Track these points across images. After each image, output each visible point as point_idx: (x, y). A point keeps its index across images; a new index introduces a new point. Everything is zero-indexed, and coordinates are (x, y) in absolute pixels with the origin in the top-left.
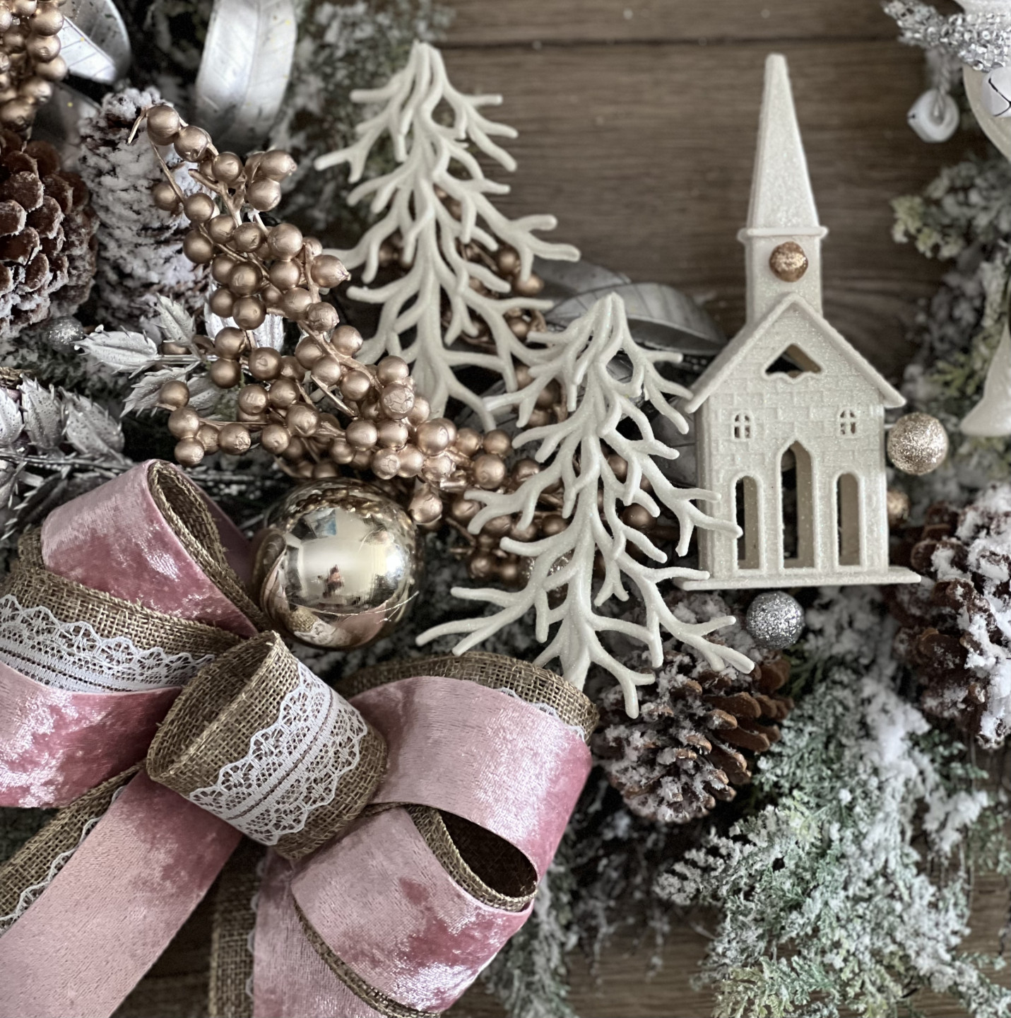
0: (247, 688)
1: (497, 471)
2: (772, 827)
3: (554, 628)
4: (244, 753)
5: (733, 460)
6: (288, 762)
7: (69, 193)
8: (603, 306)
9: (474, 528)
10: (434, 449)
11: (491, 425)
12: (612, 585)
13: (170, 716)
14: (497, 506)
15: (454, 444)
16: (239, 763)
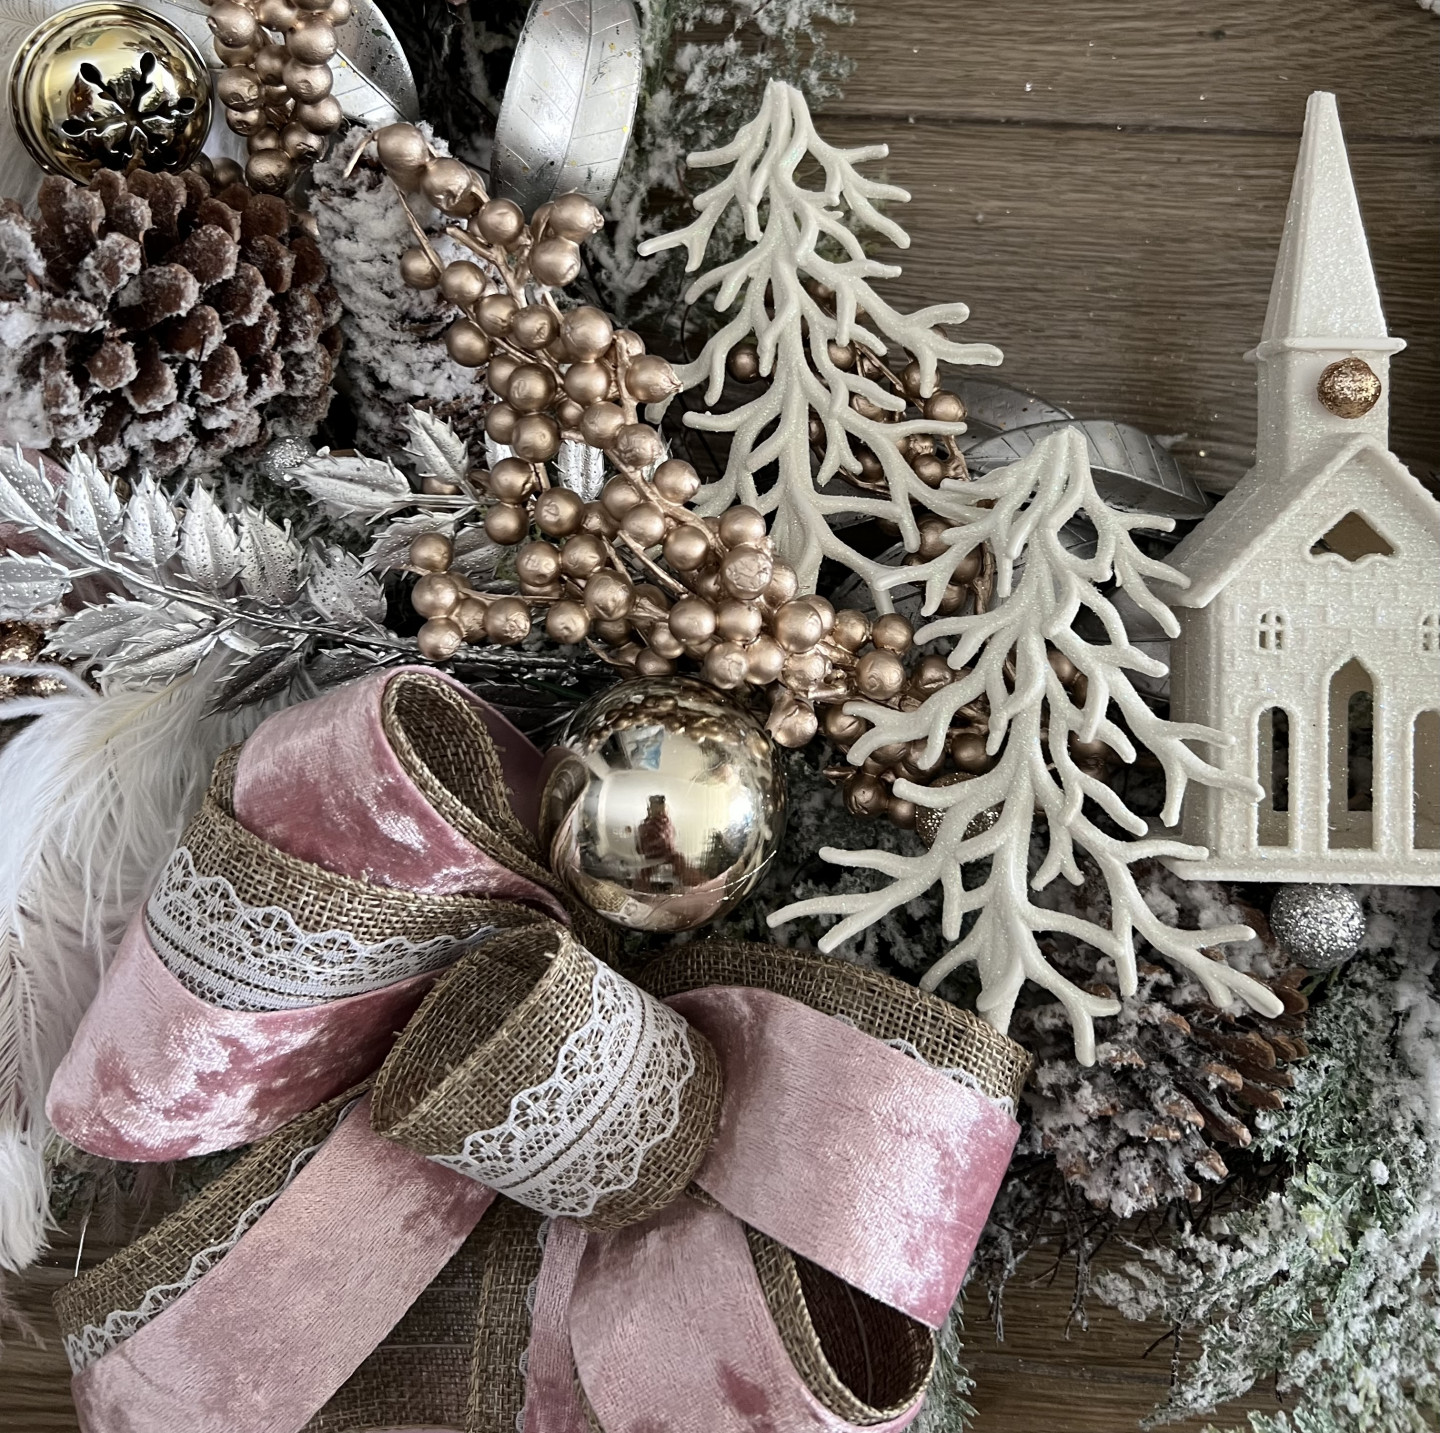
0: (509, 1022)
1: (891, 675)
2: (1276, 1224)
3: (969, 921)
4: (501, 1119)
5: (1256, 680)
6: (568, 1131)
7: (287, 263)
8: (1054, 445)
9: (857, 755)
10: (801, 644)
11: (886, 607)
12: (1060, 861)
13: (417, 1019)
14: (890, 729)
15: (831, 632)
16: (495, 1132)
